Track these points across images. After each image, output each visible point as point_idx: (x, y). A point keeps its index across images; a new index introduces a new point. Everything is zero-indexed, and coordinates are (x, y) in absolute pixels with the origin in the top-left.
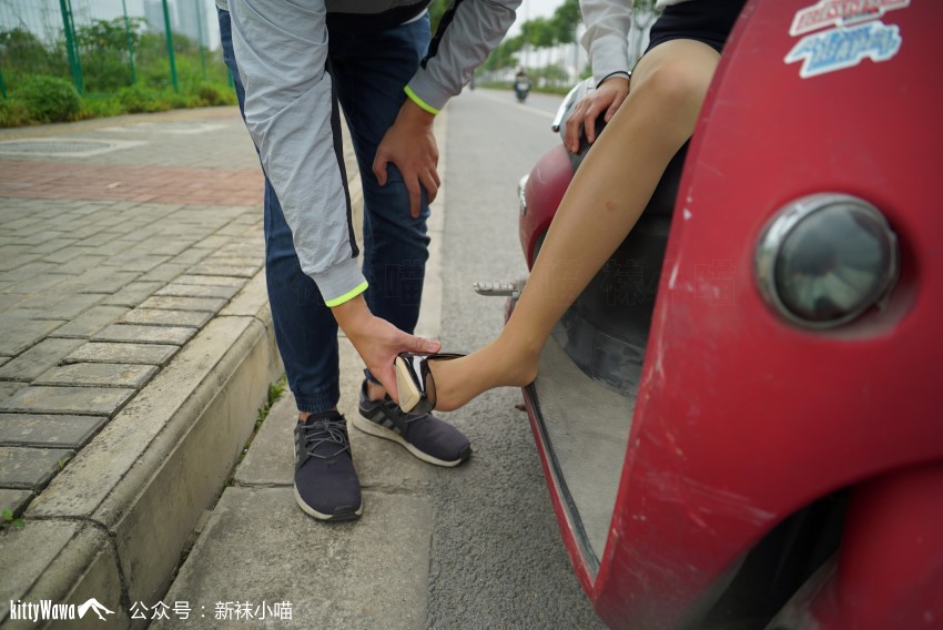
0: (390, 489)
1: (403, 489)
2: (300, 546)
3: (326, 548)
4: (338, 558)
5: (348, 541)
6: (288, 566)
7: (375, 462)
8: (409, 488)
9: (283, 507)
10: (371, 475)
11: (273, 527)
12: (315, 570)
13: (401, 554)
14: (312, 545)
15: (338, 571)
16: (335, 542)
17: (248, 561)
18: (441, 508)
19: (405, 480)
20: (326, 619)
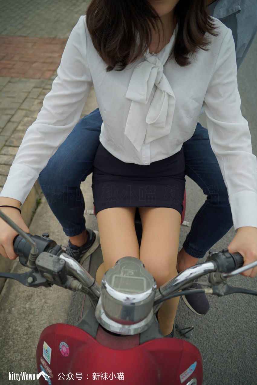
20: (42, 306)
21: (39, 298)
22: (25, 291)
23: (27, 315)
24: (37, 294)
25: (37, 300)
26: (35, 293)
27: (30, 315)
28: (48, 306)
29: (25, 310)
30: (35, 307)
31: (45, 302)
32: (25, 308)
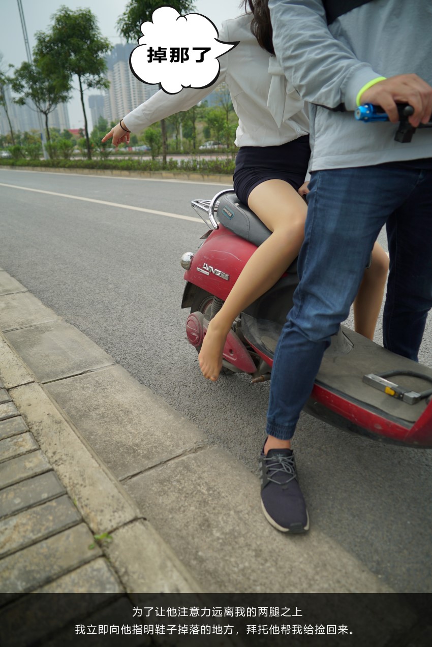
0: (193, 451)
1: (198, 448)
2: (185, 497)
3: (199, 491)
4: (211, 492)
5: (206, 482)
6: (192, 508)
7: (170, 441)
8: (201, 446)
9: (152, 484)
10: (176, 448)
11: (160, 495)
12: (208, 503)
13: (236, 476)
14: (192, 493)
15: (218, 498)
16: (200, 487)
17: (170, 516)
18: (228, 448)
19: (195, 443)
20: (240, 519)
21: (222, 515)
22: (188, 522)
23: (234, 543)
24: (210, 514)
25: (223, 518)
26: (207, 514)
27: (236, 540)
28: (248, 514)
29: (221, 541)
30: (231, 528)
31: (237, 512)
32: (218, 538)
